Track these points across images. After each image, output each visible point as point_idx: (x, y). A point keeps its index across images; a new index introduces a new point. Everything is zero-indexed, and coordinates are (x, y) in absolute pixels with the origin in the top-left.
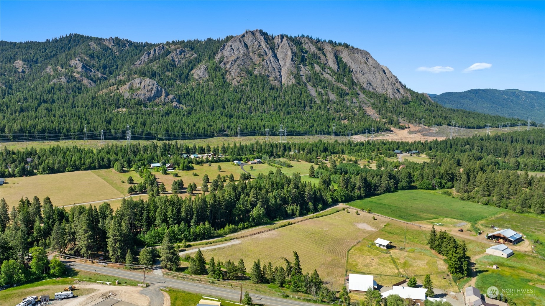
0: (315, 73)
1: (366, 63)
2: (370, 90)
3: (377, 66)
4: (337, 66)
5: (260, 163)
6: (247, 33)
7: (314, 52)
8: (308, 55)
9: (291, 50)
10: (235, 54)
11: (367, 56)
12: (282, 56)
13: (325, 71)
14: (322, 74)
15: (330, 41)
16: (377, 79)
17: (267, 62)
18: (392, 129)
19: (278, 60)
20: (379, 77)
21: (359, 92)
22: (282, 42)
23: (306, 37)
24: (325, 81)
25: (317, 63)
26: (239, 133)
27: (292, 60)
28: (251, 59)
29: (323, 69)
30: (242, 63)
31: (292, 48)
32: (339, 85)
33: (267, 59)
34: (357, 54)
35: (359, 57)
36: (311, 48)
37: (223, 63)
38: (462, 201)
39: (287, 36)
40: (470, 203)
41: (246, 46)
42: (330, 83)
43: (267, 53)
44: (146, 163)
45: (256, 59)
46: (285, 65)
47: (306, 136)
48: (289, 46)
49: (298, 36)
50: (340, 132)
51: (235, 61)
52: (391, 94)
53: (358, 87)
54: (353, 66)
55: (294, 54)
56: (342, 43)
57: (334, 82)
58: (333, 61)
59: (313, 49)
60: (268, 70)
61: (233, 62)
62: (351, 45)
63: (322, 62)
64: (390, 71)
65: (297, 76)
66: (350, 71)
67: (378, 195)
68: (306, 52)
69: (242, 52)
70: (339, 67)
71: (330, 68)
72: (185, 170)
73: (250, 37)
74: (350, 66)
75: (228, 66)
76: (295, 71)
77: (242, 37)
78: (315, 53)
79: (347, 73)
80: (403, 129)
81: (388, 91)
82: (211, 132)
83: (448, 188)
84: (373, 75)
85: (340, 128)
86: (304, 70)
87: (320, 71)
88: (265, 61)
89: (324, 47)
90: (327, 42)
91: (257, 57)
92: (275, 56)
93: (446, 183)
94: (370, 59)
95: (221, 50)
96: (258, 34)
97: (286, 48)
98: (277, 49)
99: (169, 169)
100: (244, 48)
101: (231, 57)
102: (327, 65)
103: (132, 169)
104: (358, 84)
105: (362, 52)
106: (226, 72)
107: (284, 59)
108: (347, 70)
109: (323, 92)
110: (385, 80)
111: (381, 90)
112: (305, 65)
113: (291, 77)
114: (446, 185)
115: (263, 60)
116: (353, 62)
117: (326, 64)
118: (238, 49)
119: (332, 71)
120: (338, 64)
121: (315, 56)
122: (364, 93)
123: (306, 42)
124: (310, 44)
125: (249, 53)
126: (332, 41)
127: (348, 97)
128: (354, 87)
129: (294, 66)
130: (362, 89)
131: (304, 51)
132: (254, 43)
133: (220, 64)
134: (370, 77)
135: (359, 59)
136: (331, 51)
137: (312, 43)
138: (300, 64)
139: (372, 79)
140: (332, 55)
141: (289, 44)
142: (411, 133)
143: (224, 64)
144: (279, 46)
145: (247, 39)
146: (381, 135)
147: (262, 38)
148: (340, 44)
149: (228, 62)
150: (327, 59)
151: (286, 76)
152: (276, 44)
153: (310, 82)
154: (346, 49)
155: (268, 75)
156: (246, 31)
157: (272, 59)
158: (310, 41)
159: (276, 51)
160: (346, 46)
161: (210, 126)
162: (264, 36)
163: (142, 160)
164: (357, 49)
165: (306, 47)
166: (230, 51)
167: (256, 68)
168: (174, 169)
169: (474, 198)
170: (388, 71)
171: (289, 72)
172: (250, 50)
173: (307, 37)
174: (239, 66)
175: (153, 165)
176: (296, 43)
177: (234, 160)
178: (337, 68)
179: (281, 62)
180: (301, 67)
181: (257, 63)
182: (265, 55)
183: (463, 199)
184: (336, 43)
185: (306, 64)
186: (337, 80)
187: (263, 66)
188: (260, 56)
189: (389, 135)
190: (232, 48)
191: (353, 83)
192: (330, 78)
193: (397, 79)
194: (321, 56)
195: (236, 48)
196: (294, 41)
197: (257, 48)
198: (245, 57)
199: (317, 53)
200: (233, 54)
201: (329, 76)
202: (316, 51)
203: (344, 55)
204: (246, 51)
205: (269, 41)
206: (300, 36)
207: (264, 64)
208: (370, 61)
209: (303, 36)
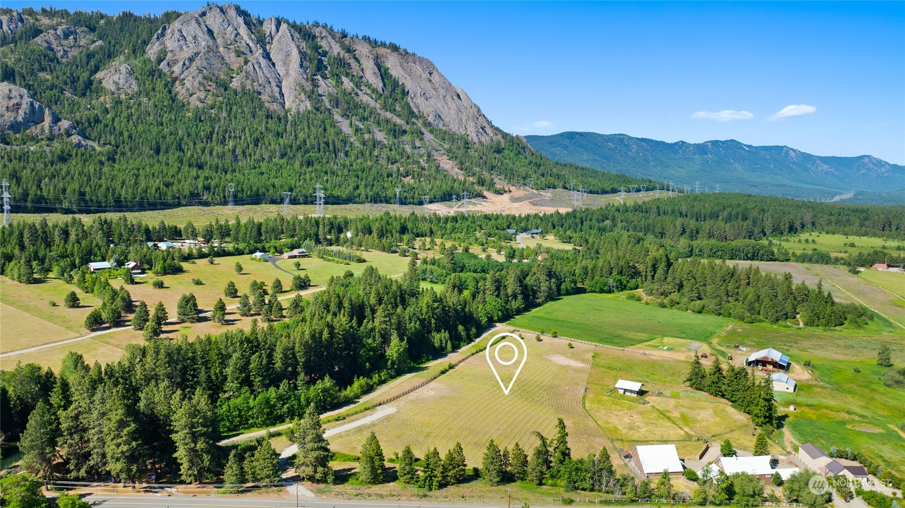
0: (345, 93)
1: (430, 81)
2: (440, 126)
3: (448, 87)
4: (381, 81)
5: (304, 256)
6: (210, 8)
7: (339, 54)
8: (329, 59)
9: (298, 47)
10: (188, 47)
11: (431, 69)
12: (280, 57)
13: (361, 90)
14: (357, 95)
15: (365, 36)
16: (450, 109)
17: (254, 67)
18: (486, 193)
19: (274, 64)
20: (453, 106)
21: (423, 130)
22: (278, 31)
23: (323, 27)
24: (364, 108)
25: (347, 75)
26: (231, 199)
27: (301, 66)
28: (223, 59)
29: (358, 86)
30: (205, 64)
31: (298, 43)
32: (389, 115)
33: (254, 62)
34: (413, 65)
35: (417, 68)
36: (333, 47)
37: (165, 62)
38: (663, 309)
39: (287, 22)
40: (674, 311)
41: (210, 32)
42: (373, 111)
43: (253, 50)
44: (77, 261)
45: (232, 58)
46: (287, 74)
47: (350, 205)
48: (293, 40)
49: (308, 24)
50: (406, 198)
51: (191, 60)
52: (474, 135)
53: (421, 121)
54: (409, 85)
55: (303, 55)
56: (388, 43)
57: (379, 111)
58: (375, 73)
59: (336, 49)
60: (258, 80)
61: (186, 62)
62: (402, 47)
63: (355, 74)
64: (468, 98)
65: (313, 95)
66: (405, 93)
67: (539, 305)
68: (325, 54)
69: (203, 43)
70: (385, 85)
71: (369, 86)
72: (169, 274)
73: (218, 16)
74: (403, 84)
75: (177, 69)
76: (308, 86)
77: (200, 16)
78: (341, 56)
79: (399, 96)
80: (502, 194)
81: (469, 129)
82: (174, 197)
83: (631, 289)
84: (443, 102)
85: (404, 192)
86: (324, 85)
87: (353, 90)
88: (250, 64)
89: (355, 47)
90: (361, 38)
91: (233, 55)
92: (267, 56)
93: (628, 282)
94: (435, 74)
95: (158, 38)
96: (232, 13)
97: (287, 44)
98: (269, 43)
99: (136, 274)
100: (207, 37)
101: (182, 53)
102: (364, 79)
103: (51, 275)
104: (420, 116)
105: (421, 60)
106: (175, 80)
107: (286, 63)
108: (398, 91)
109: (362, 127)
110: (463, 111)
111: (456, 127)
112: (324, 77)
113: (303, 96)
114: (629, 285)
115: (246, 62)
116: (407, 77)
117: (361, 77)
118: (195, 38)
119: (374, 91)
120: (383, 79)
121: (341, 63)
122: (431, 132)
123: (323, 35)
124: (330, 39)
125: (217, 47)
126: (369, 38)
127: (406, 138)
128: (414, 120)
129: (305, 76)
130: (427, 124)
131: (320, 51)
132: (225, 29)
133: (159, 65)
134: (439, 105)
135: (418, 73)
136: (368, 55)
137: (334, 37)
138: (316, 75)
139: (442, 109)
140: (371, 61)
141: (292, 36)
142: (514, 200)
143: (168, 64)
144: (272, 39)
145: (212, 19)
146: (470, 203)
147: (241, 20)
148: (383, 45)
149: (175, 62)
150: (362, 69)
151: (292, 94)
152: (268, 34)
153: (338, 108)
154: (395, 54)
155: (259, 90)
156: (208, 5)
157: (263, 62)
158: (330, 34)
159: (268, 47)
160: (395, 48)
161: (167, 185)
162: (245, 19)
163: (67, 256)
164: (414, 54)
165: (323, 44)
166: (179, 41)
167: (234, 75)
168: (143, 272)
169: (678, 303)
171: (297, 88)
172: (218, 40)
173: (325, 27)
174: (201, 71)
175: (93, 266)
176: (305, 35)
177: (252, 252)
178: (381, 85)
179: (280, 69)
180: (317, 79)
181: (235, 67)
182: (248, 53)
183: (663, 306)
184: (376, 42)
185: (326, 75)
186: (385, 107)
187: (246, 72)
188: (239, 53)
189: (483, 203)
190: (182, 36)
191: (412, 113)
192: (372, 103)
193: (479, 110)
194: (352, 62)
195: (191, 35)
196: (301, 32)
197: (232, 39)
198: (211, 54)
199: (344, 56)
200: (184, 47)
201: (369, 99)
202: (342, 53)
203: (392, 63)
204: (211, 42)
205: (253, 27)
206: (311, 23)
207: (248, 69)
208: (435, 78)
209: (317, 25)
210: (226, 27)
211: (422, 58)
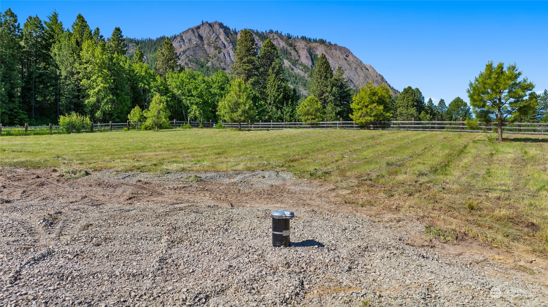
1: (346, 59)
2: (352, 87)
3: (360, 64)
4: (311, 62)
6: (203, 24)
7: (284, 47)
10: (185, 45)
11: (346, 53)
13: (296, 67)
14: (292, 69)
15: (302, 37)
16: (359, 76)
17: (224, 55)
20: (362, 74)
23: (275, 33)
24: (296, 77)
25: (287, 59)
28: (205, 50)
29: (294, 64)
30: (192, 53)
31: (257, 42)
33: (226, 53)
34: (335, 51)
35: (337, 53)
41: (201, 37)
42: (302, 79)
43: (226, 46)
45: (212, 51)
49: (266, 32)
51: (184, 52)
56: (318, 39)
57: (306, 78)
58: (307, 57)
59: (282, 44)
60: (225, 61)
61: (181, 54)
62: (327, 41)
63: (293, 58)
64: (375, 70)
69: (194, 43)
70: (313, 64)
71: (301, 64)
73: (207, 28)
77: (196, 29)
78: (285, 48)
84: (355, 72)
87: (290, 67)
88: (222, 53)
89: (296, 44)
90: (300, 38)
91: (212, 49)
94: (350, 56)
96: (217, 27)
100: (197, 39)
101: (181, 49)
105: (341, 49)
110: (369, 77)
115: (219, 53)
117: (298, 60)
118: (190, 40)
119: (306, 67)
120: (312, 60)
121: (285, 52)
123: (275, 37)
124: (279, 39)
125: (203, 45)
126: (305, 37)
132: (210, 36)
134: (351, 74)
135: (338, 56)
136: (304, 47)
137: (282, 39)
139: (353, 76)
140: (306, 51)
145: (203, 30)
147: (222, 31)
148: (315, 41)
150: (299, 56)
154: (322, 46)
155: (224, 67)
156: (203, 22)
157: (232, 53)
158: (279, 36)
160: (322, 42)
162: (225, 30)
164: (335, 45)
166: (180, 42)
167: (210, 60)
170: (372, 70)
172: (205, 42)
173: (277, 33)
174: (187, 57)
176: (262, 38)
178: (310, 64)
181: (211, 56)
182: (223, 48)
184: (310, 40)
186: (311, 76)
187: (218, 58)
188: (216, 48)
190: (182, 39)
192: (302, 74)
193: (383, 78)
194: (293, 53)
195: (188, 39)
196: (260, 36)
197: (214, 40)
198: (197, 48)
200: (183, 46)
201: (301, 72)
202: (286, 46)
203: (320, 51)
204: (199, 42)
205: (230, 35)
206: (268, 31)
207: (220, 56)
208: (350, 58)
209: (271, 32)
210: (211, 34)
211: (341, 47)
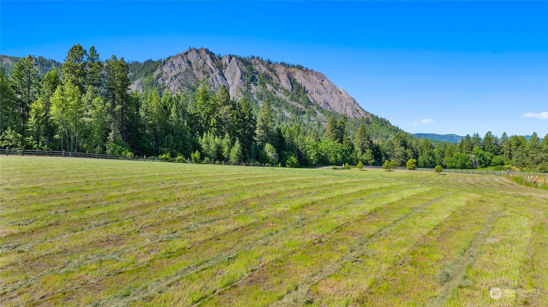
0: (267, 92)
1: (322, 84)
2: (328, 109)
3: (334, 88)
4: (291, 86)
6: (191, 50)
7: (265, 72)
8: (259, 76)
9: (241, 69)
10: (175, 70)
11: (322, 78)
12: (230, 75)
13: (278, 91)
14: (275, 93)
15: (282, 62)
16: (335, 99)
17: (213, 80)
19: (226, 79)
20: (337, 98)
21: (316, 111)
22: (230, 62)
23: (257, 59)
24: (279, 100)
25: (269, 83)
27: (241, 78)
28: (195, 75)
29: (276, 88)
30: (183, 78)
31: (241, 67)
32: (294, 103)
33: (213, 77)
34: (311, 76)
35: (314, 78)
36: (262, 69)
37: (161, 78)
39: (236, 57)
41: (189, 63)
42: (284, 102)
43: (213, 71)
45: (200, 76)
46: (233, 84)
48: (238, 65)
49: (248, 57)
51: (176, 77)
52: (351, 114)
53: (315, 107)
54: (308, 87)
55: (243, 73)
56: (295, 65)
57: (288, 101)
58: (287, 81)
59: (264, 69)
60: (214, 86)
61: (173, 78)
62: (304, 67)
63: (275, 83)
64: (347, 94)
65: (247, 93)
66: (305, 92)
68: (257, 73)
69: (184, 68)
70: (293, 88)
71: (282, 88)
73: (195, 54)
74: (305, 86)
75: (167, 82)
76: (245, 89)
77: (185, 54)
78: (267, 73)
79: (302, 93)
81: (347, 111)
84: (330, 96)
86: (255, 88)
87: (273, 90)
88: (210, 78)
89: (276, 69)
90: (279, 63)
91: (201, 74)
92: (222, 75)
94: (325, 81)
95: (160, 67)
96: (203, 52)
97: (234, 68)
98: (224, 69)
100: (187, 65)
101: (172, 73)
102: (280, 85)
104: (315, 104)
105: (316, 74)
106: (165, 88)
107: (233, 78)
108: (301, 91)
109: (276, 109)
110: (343, 100)
111: (339, 110)
112: (256, 85)
113: (240, 94)
115: (208, 77)
116: (308, 83)
117: (279, 84)
118: (180, 65)
119: (286, 91)
120: (292, 85)
121: (267, 77)
122: (322, 112)
123: (257, 63)
124: (260, 65)
125: (192, 70)
126: (284, 63)
127: (305, 116)
128: (311, 106)
129: (243, 84)
130: (319, 108)
131: (255, 72)
132: (198, 61)
133: (158, 80)
134: (327, 98)
135: (314, 80)
136: (283, 72)
137: (263, 64)
138: (250, 83)
139: (329, 100)
140: (285, 76)
141: (237, 63)
143: (163, 79)
144: (226, 66)
145: (191, 56)
147: (208, 56)
148: (293, 66)
149: (167, 78)
150: (280, 80)
151: (235, 93)
152: (224, 64)
153: (262, 100)
154: (300, 71)
156: (190, 48)
157: (219, 77)
158: (261, 62)
159: (223, 71)
160: (300, 68)
162: (211, 55)
164: (312, 70)
165: (257, 68)
166: (170, 67)
167: (200, 84)
170: (345, 93)
171: (238, 90)
172: (194, 67)
173: (258, 58)
174: (180, 81)
176: (245, 63)
178: (290, 88)
179: (229, 82)
180: (251, 86)
181: (201, 80)
182: (210, 72)
184: (288, 65)
185: (257, 84)
186: (292, 99)
187: (207, 82)
188: (204, 73)
190: (173, 64)
191: (310, 103)
192: (284, 97)
193: (354, 101)
194: (274, 77)
195: (178, 64)
196: (243, 61)
197: (201, 66)
198: (188, 73)
199: (268, 73)
200: (173, 71)
201: (282, 95)
202: (267, 71)
203: (298, 76)
204: (189, 67)
205: (215, 60)
206: (250, 57)
207: (209, 80)
208: (325, 83)
209: (253, 57)
210: (199, 59)
211: (317, 72)
